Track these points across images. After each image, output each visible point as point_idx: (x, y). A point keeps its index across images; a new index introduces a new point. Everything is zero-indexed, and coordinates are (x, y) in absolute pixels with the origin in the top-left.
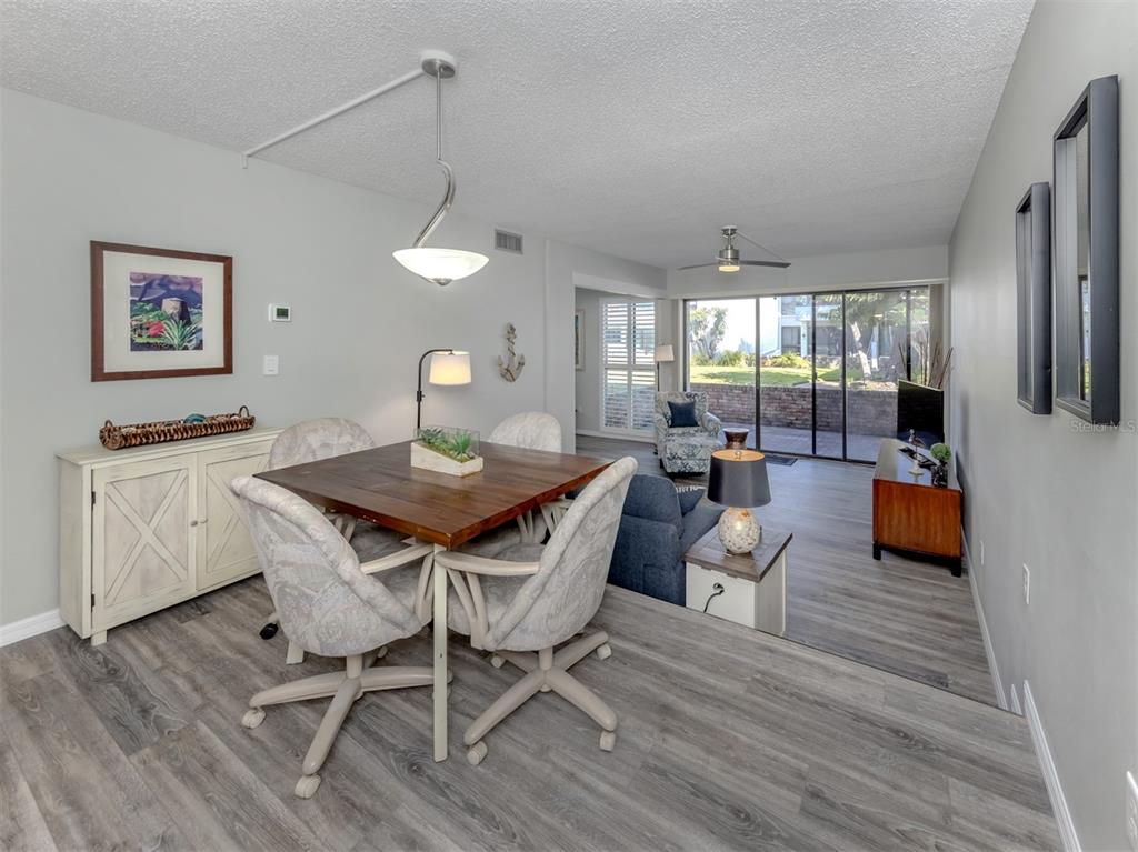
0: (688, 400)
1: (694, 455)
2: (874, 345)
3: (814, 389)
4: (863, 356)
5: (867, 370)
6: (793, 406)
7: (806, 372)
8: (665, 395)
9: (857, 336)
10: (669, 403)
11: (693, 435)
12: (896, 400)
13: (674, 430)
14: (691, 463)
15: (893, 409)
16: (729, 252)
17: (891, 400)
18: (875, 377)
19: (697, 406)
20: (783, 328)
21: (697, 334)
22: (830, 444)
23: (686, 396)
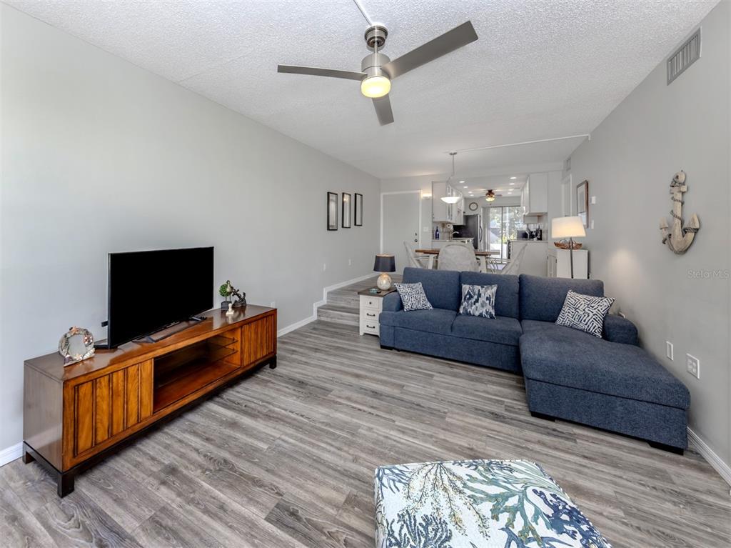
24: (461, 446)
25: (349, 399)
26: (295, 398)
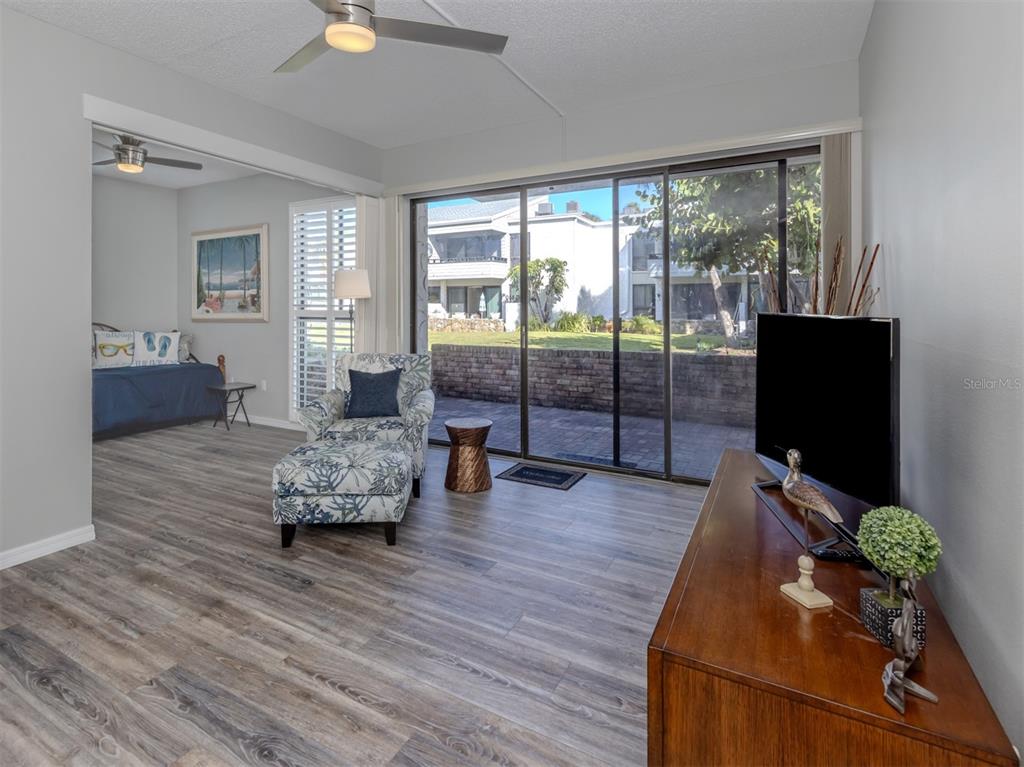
0: (392, 368)
1: (331, 486)
2: (742, 305)
4: (726, 315)
5: (730, 332)
7: (658, 338)
9: (717, 284)
10: (353, 374)
14: (326, 503)
18: (741, 344)
19: (405, 379)
20: (634, 286)
23: (391, 359)
24: (214, 618)
25: (355, 724)
26: (503, 729)
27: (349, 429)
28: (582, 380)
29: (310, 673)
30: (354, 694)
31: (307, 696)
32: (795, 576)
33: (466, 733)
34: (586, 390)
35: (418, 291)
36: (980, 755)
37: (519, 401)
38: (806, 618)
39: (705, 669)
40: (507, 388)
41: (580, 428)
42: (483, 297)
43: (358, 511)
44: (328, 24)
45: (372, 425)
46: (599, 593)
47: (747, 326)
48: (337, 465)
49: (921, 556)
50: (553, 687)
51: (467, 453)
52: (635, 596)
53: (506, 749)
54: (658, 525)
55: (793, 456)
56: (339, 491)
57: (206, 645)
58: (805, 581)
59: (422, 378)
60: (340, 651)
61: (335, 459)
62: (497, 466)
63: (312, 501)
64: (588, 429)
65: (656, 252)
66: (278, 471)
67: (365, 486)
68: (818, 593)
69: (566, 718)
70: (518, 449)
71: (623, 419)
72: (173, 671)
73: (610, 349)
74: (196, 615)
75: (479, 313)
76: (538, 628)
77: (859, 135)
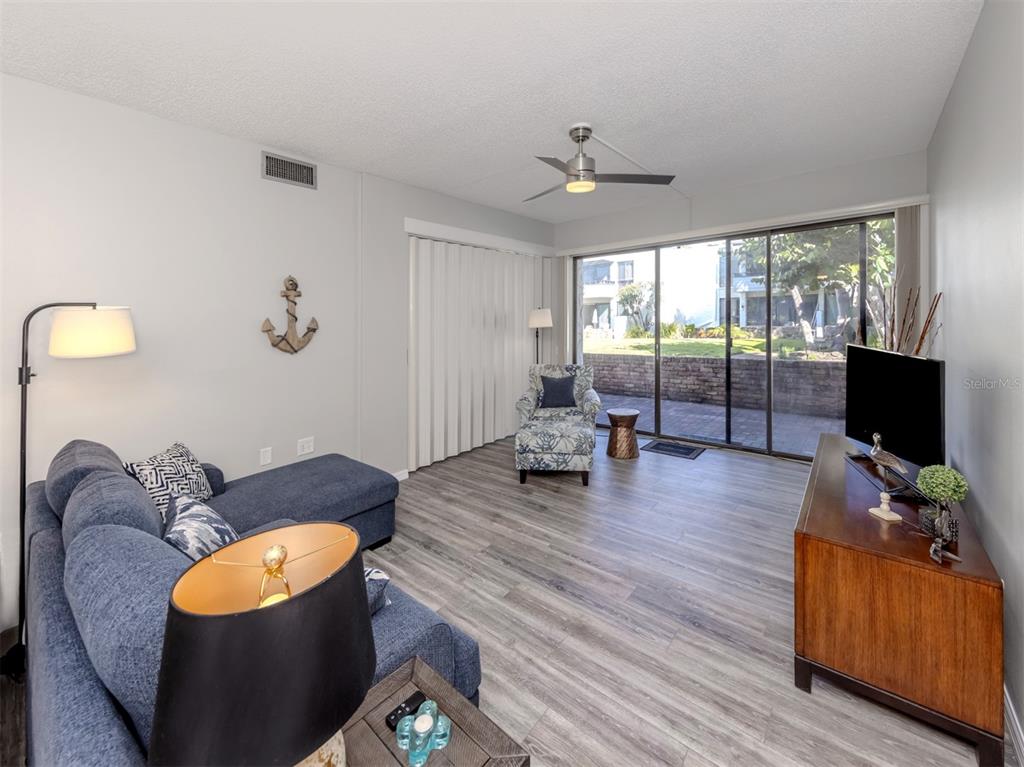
0: (568, 374)
1: (550, 448)
2: (819, 315)
3: (729, 360)
4: (806, 324)
5: (810, 339)
6: (714, 379)
8: (541, 370)
9: (798, 300)
10: (544, 379)
11: (563, 419)
12: (844, 373)
13: (542, 413)
14: (547, 458)
15: (840, 383)
16: (581, 159)
17: (837, 372)
18: (819, 347)
19: (577, 382)
21: (632, 308)
22: (749, 426)
23: (566, 369)
24: (500, 523)
25: (603, 579)
26: (690, 589)
27: (548, 415)
28: (690, 380)
29: (568, 554)
30: (596, 566)
31: (571, 564)
32: (878, 504)
33: (668, 589)
34: (693, 387)
35: (578, 320)
36: (982, 581)
37: (654, 396)
38: (885, 526)
39: (828, 542)
40: (631, 385)
41: (692, 416)
42: (595, 312)
43: (567, 463)
44: (568, 181)
45: (562, 412)
46: (732, 523)
47: (824, 331)
48: (553, 435)
49: (955, 491)
50: (715, 571)
51: (622, 433)
52: (757, 526)
53: (694, 598)
54: (767, 485)
55: (876, 437)
56: (554, 451)
57: (503, 536)
58: (885, 506)
59: (588, 381)
60: (579, 544)
61: (551, 432)
62: (642, 442)
63: (539, 456)
64: (698, 416)
65: (740, 271)
66: (519, 438)
67: (571, 449)
68: (893, 513)
69: (726, 587)
70: (652, 430)
71: (733, 410)
72: (491, 547)
73: (723, 356)
74: (489, 522)
75: (592, 324)
76: (695, 540)
77: (927, 207)
